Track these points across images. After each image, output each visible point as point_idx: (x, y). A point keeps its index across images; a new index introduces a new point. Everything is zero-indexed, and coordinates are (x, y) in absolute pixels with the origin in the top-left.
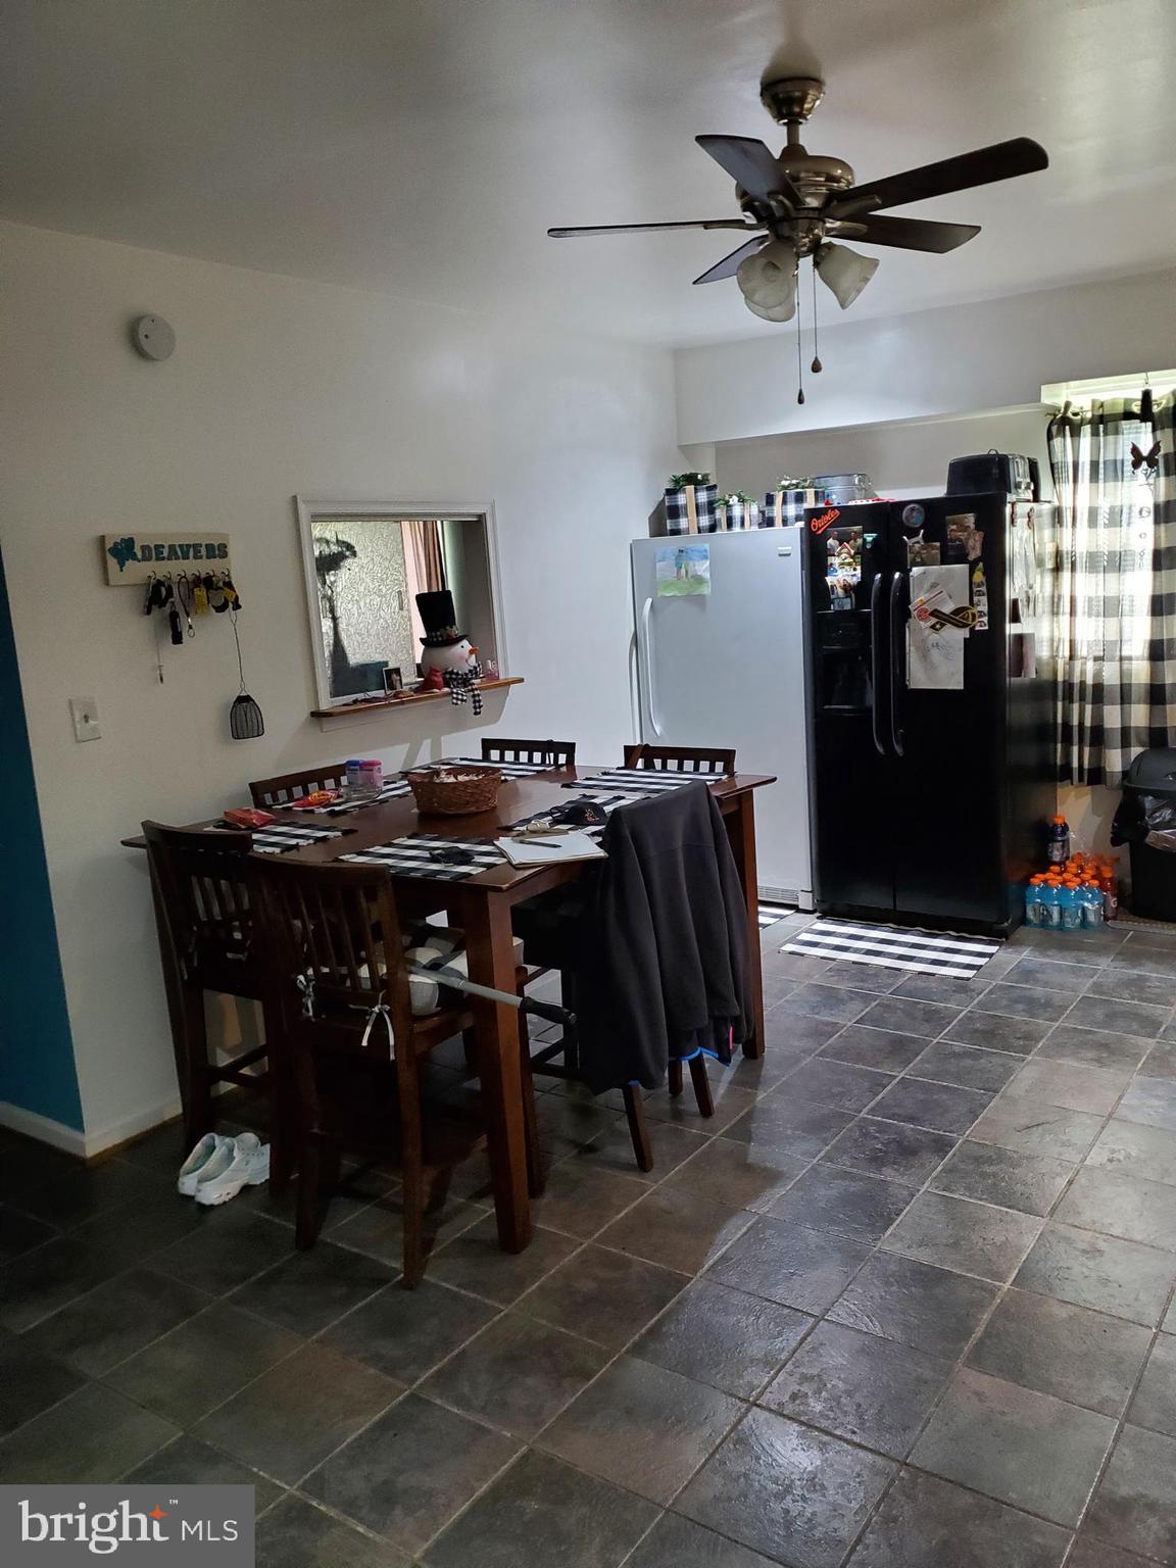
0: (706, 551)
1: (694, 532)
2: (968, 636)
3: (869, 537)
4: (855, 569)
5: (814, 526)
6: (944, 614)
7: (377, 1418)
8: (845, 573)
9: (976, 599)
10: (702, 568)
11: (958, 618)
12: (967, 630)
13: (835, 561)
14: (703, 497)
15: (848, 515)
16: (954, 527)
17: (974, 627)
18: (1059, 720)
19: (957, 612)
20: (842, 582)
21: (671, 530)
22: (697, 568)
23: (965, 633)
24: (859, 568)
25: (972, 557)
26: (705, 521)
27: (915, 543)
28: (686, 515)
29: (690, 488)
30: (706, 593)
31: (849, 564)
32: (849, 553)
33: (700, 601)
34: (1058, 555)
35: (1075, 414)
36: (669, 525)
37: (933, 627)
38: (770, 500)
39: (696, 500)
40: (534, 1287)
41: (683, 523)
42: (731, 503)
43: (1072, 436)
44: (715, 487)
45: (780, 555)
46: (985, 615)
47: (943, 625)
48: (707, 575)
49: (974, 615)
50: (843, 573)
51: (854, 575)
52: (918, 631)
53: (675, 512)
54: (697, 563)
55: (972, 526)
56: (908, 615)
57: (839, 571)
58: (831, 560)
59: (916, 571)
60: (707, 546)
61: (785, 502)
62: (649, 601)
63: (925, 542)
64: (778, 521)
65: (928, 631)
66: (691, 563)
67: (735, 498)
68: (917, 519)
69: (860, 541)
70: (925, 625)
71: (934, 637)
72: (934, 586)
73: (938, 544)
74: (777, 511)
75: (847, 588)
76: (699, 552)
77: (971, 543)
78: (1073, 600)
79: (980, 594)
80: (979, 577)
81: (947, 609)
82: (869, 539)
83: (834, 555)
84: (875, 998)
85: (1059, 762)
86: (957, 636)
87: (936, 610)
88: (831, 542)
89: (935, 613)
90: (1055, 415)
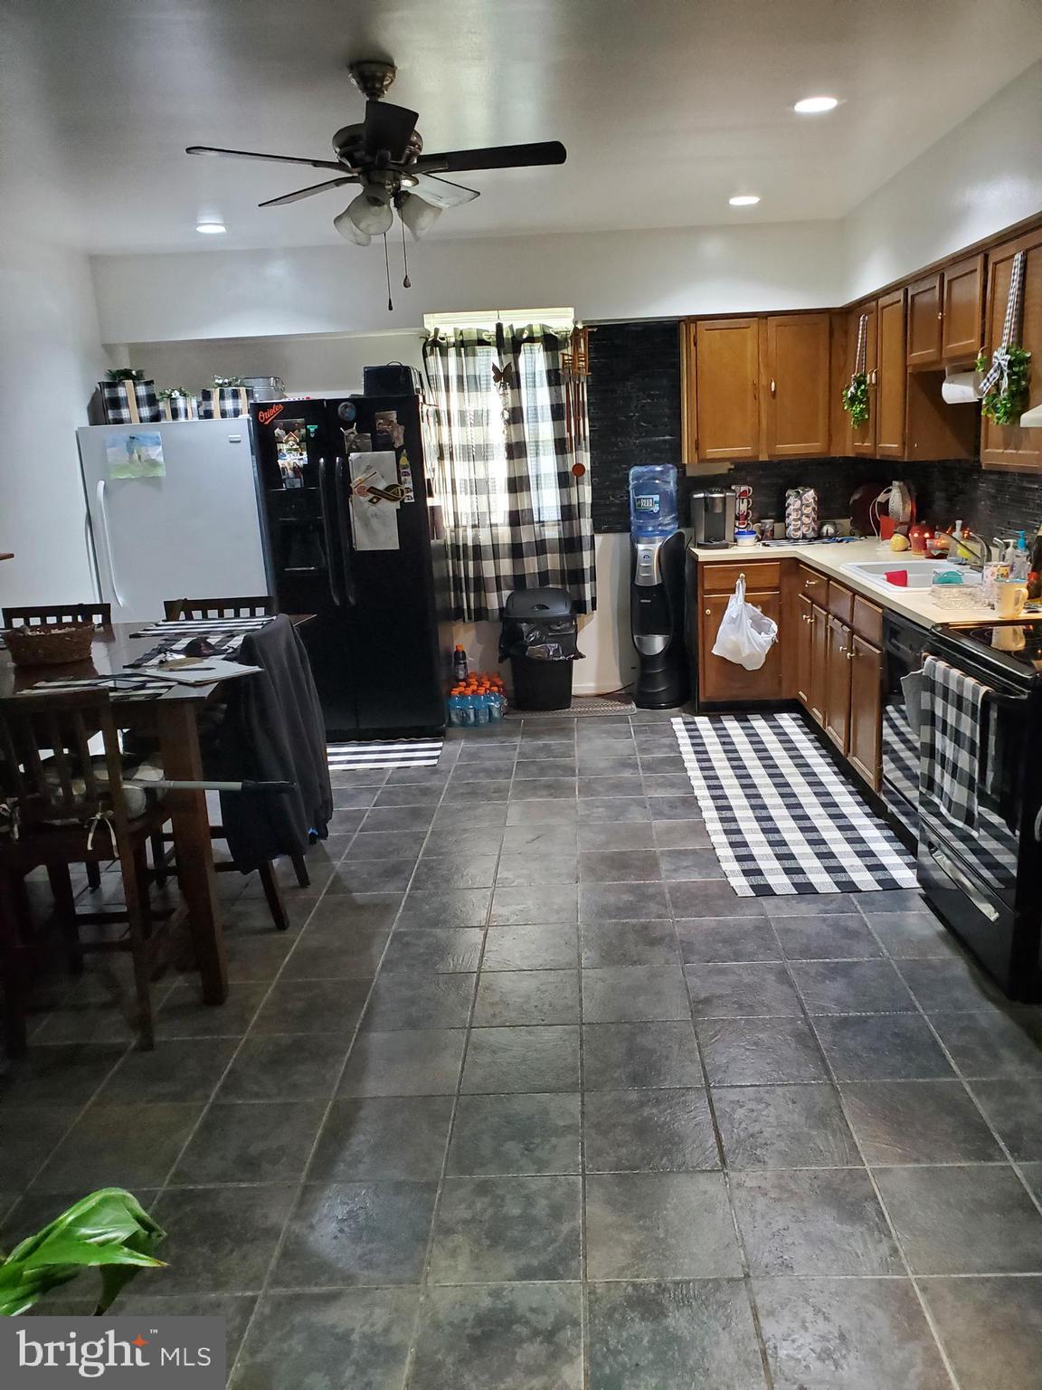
0: (158, 437)
1: (136, 422)
2: (399, 507)
3: (312, 428)
4: (301, 454)
5: (262, 418)
6: (379, 490)
7: (197, 1126)
8: (293, 457)
9: (403, 478)
10: (156, 453)
11: (390, 493)
12: (398, 502)
13: (283, 447)
14: (142, 391)
15: (293, 409)
16: (381, 421)
17: (403, 500)
18: (451, 574)
19: (389, 488)
20: (292, 464)
21: (113, 420)
22: (150, 453)
23: (397, 505)
24: (305, 453)
25: (397, 445)
26: (146, 412)
27: (351, 433)
28: (128, 406)
29: (129, 383)
30: (160, 475)
31: (296, 450)
32: (295, 441)
33: (155, 482)
34: (441, 447)
35: (443, 339)
36: (111, 414)
37: (371, 501)
38: (207, 396)
39: (136, 393)
40: (255, 1018)
41: (125, 413)
42: (174, 396)
43: (441, 355)
44: (152, 382)
45: (231, 442)
46: (411, 491)
47: (379, 499)
48: (161, 459)
49: (402, 491)
50: (291, 458)
51: (302, 459)
52: (359, 505)
53: (116, 403)
54: (149, 449)
55: (395, 421)
56: (350, 491)
57: (288, 456)
58: (280, 446)
59: (353, 456)
60: (159, 434)
61: (222, 397)
62: (102, 484)
63: (358, 431)
64: (217, 413)
65: (367, 505)
66: (143, 449)
67: (178, 394)
68: (350, 413)
69: (303, 431)
70: (365, 499)
71: (373, 508)
72: (369, 468)
73: (369, 435)
74: (215, 404)
75: (296, 469)
76: (151, 438)
77: (395, 434)
78: (453, 481)
79: (406, 474)
80: (404, 461)
81: (381, 486)
82: (312, 430)
83: (282, 442)
84: (377, 789)
85: (453, 606)
86: (391, 508)
87: (372, 488)
88: (277, 431)
89: (372, 490)
90: (427, 339)
